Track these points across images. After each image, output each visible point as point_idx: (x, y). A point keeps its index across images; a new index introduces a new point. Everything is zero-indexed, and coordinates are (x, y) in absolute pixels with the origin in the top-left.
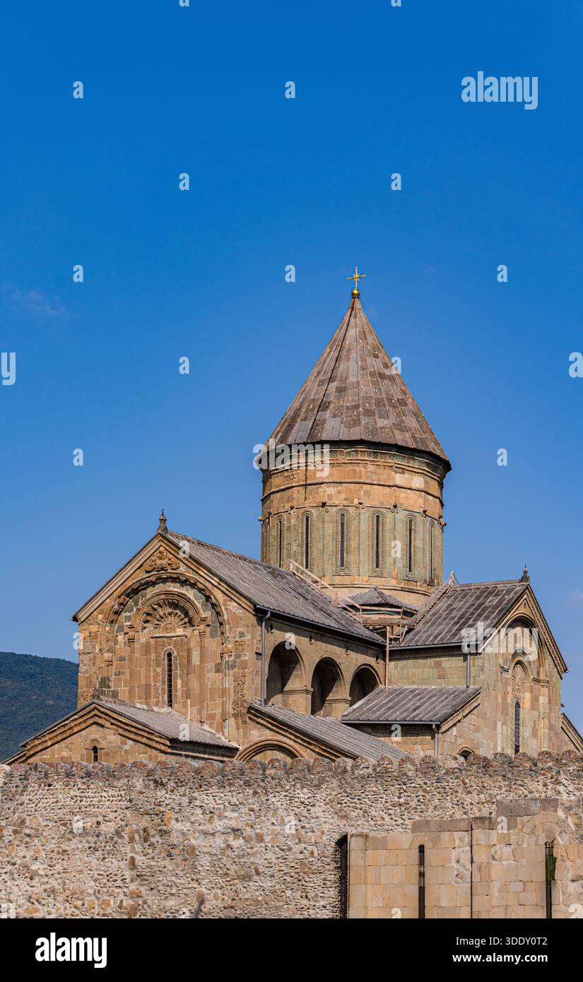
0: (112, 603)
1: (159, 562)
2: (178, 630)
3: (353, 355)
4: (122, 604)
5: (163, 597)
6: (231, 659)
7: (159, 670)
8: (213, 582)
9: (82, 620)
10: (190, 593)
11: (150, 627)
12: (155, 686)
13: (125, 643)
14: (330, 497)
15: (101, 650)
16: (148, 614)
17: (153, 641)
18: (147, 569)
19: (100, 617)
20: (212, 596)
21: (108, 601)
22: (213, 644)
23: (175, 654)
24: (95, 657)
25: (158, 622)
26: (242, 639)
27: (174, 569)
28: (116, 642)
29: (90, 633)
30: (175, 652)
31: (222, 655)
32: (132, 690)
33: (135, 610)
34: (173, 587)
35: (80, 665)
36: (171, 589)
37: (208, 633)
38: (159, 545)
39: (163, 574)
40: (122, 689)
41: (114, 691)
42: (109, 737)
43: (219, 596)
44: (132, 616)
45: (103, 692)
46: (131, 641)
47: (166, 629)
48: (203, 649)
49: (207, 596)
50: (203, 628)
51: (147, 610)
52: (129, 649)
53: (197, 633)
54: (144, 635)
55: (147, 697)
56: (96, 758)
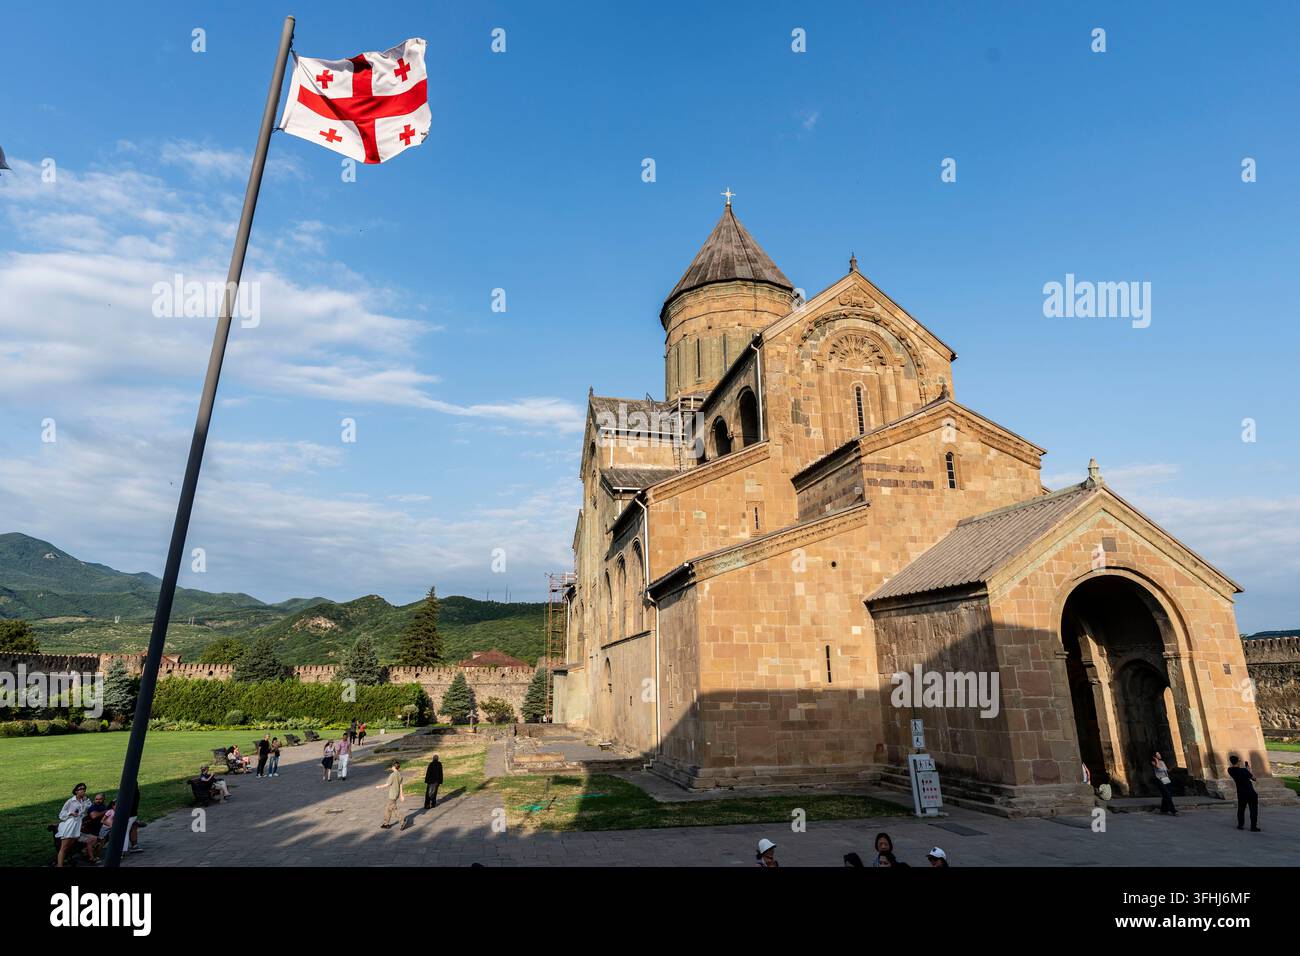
0: (802, 328)
1: (854, 297)
2: (864, 367)
4: (809, 331)
5: (851, 332)
7: (849, 402)
8: (909, 326)
9: (768, 338)
10: (882, 332)
11: (835, 360)
12: (846, 416)
13: (812, 369)
15: (791, 372)
16: (835, 346)
17: (840, 372)
18: (842, 302)
19: (788, 339)
20: (908, 340)
21: (797, 325)
22: (908, 385)
23: (865, 389)
24: (784, 378)
25: (842, 356)
27: (869, 308)
28: (802, 368)
29: (778, 353)
30: (865, 387)
31: (923, 395)
32: (824, 418)
33: (822, 339)
34: (861, 324)
35: (768, 384)
36: (861, 326)
37: (902, 373)
38: (852, 283)
39: (857, 310)
40: (813, 413)
41: (804, 416)
42: (965, 443)
43: (916, 340)
44: (820, 344)
45: (797, 414)
46: (820, 368)
47: (851, 364)
48: (898, 388)
49: (901, 339)
50: (897, 368)
51: (834, 342)
52: (817, 376)
53: (890, 371)
54: (832, 366)
55: (841, 427)
56: (950, 466)
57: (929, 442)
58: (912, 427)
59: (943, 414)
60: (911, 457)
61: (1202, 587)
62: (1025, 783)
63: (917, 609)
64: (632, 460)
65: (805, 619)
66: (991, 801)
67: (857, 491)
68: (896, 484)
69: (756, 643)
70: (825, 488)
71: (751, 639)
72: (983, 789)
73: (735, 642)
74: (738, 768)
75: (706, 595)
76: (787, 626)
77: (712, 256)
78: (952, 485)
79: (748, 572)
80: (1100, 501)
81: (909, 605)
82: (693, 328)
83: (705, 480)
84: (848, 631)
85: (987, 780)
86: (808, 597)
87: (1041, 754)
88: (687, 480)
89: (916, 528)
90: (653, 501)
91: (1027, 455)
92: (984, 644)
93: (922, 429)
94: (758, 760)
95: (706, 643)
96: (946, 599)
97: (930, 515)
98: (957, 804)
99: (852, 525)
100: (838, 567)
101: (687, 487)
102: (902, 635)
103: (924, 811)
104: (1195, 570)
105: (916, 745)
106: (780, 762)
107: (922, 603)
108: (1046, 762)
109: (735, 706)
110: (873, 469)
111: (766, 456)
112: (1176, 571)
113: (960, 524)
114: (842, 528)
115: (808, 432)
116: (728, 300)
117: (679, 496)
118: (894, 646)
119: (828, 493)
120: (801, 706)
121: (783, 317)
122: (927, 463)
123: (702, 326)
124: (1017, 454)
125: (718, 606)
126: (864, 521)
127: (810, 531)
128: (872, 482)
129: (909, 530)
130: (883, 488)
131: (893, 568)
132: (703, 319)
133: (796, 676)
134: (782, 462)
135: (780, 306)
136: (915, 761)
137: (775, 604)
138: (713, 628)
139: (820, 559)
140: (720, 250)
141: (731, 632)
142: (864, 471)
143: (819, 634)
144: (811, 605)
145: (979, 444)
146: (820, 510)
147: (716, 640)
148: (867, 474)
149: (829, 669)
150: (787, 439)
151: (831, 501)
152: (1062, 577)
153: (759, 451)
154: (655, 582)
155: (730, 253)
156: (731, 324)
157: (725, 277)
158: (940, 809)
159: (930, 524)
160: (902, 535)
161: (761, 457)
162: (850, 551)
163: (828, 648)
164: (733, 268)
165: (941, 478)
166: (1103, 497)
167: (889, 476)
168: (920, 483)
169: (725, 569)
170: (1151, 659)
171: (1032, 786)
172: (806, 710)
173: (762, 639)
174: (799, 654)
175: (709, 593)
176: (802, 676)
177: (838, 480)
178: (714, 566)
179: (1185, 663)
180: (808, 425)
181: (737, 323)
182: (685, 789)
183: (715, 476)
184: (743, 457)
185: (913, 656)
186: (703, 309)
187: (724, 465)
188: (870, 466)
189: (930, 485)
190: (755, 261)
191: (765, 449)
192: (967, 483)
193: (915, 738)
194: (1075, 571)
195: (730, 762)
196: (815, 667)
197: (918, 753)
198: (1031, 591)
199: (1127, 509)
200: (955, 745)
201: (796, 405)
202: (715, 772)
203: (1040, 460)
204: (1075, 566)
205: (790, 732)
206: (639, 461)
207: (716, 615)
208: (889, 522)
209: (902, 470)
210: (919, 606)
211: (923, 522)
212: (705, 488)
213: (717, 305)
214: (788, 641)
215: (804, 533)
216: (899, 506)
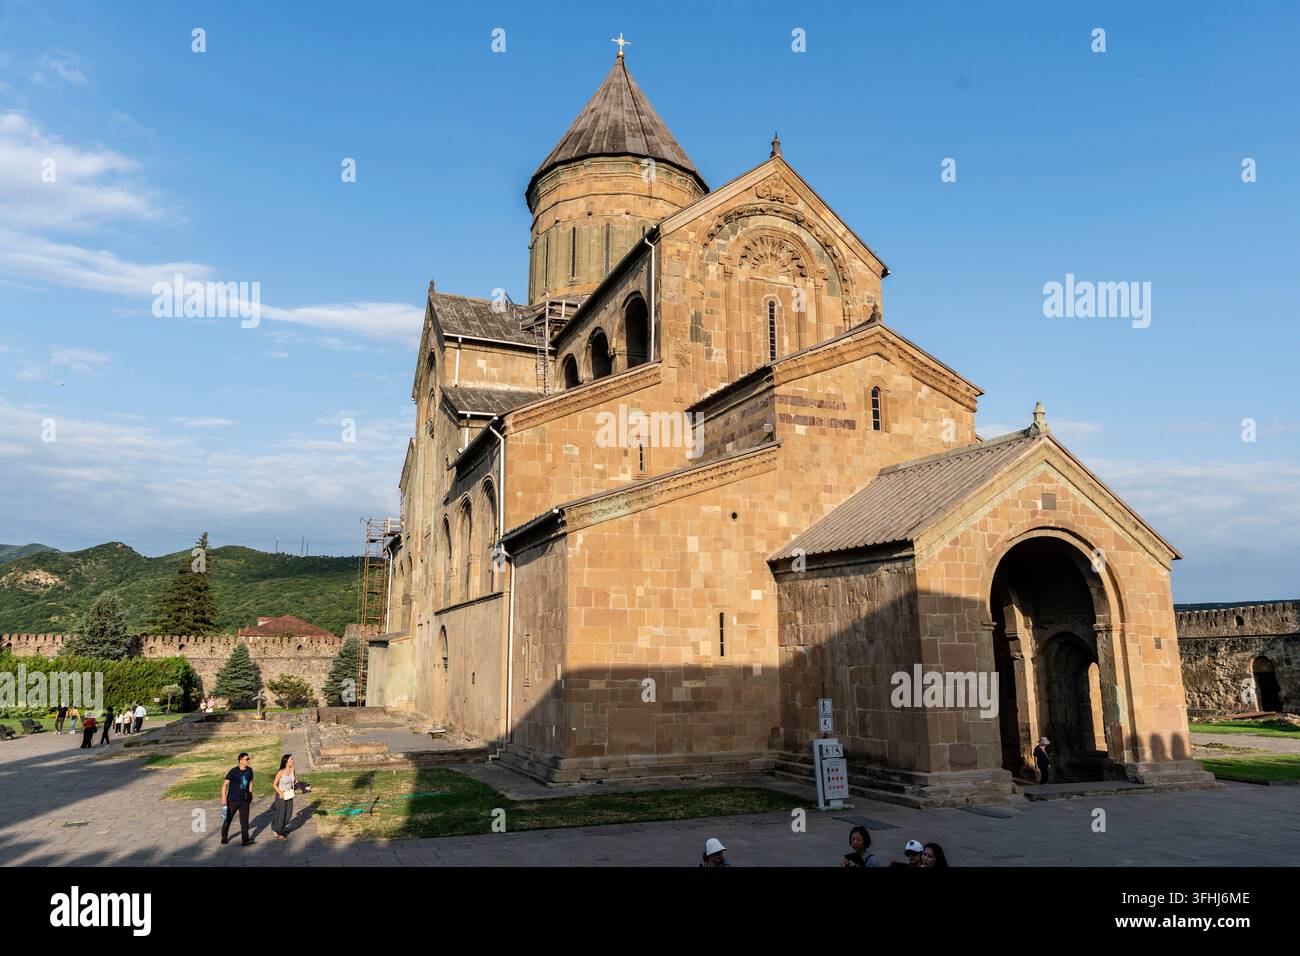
0: (708, 223)
1: (775, 190)
2: (781, 277)
5: (767, 233)
7: (760, 319)
8: (837, 231)
9: (667, 232)
10: (805, 236)
11: (747, 266)
12: (755, 337)
13: (718, 275)
15: (693, 277)
16: (747, 249)
17: (751, 282)
18: (759, 193)
19: (692, 235)
20: (834, 248)
21: (703, 218)
23: (780, 305)
24: (684, 284)
25: (755, 261)
26: (870, 304)
27: (792, 204)
28: (707, 273)
29: (679, 251)
30: (780, 302)
31: (846, 317)
32: (729, 336)
33: (733, 239)
34: (780, 223)
35: (663, 289)
36: (780, 226)
37: (825, 288)
38: (774, 170)
39: (777, 205)
40: (716, 332)
41: (706, 333)
42: (895, 377)
43: (843, 249)
44: (729, 245)
45: (697, 330)
46: (728, 275)
47: (766, 272)
48: (819, 306)
49: (826, 246)
50: (819, 281)
51: (747, 243)
52: (724, 284)
53: (811, 285)
54: (743, 273)
55: (749, 349)
56: (875, 404)
57: (853, 374)
58: (835, 353)
59: (872, 340)
60: (832, 390)
61: (1140, 552)
62: (939, 769)
63: (830, 570)
64: (482, 378)
65: (696, 582)
66: (901, 790)
67: (767, 428)
68: (813, 421)
69: (637, 608)
70: (727, 424)
71: (632, 604)
72: (893, 778)
73: (611, 607)
74: (608, 758)
75: (578, 549)
76: (674, 589)
77: (596, 121)
78: (876, 426)
79: (632, 522)
80: (1044, 451)
81: (821, 566)
82: (568, 212)
83: (580, 406)
84: (747, 595)
85: (897, 767)
86: (701, 554)
87: (960, 738)
88: (557, 405)
89: (832, 477)
90: (512, 429)
91: (962, 395)
92: (906, 612)
93: (847, 357)
94: (632, 748)
95: (576, 608)
96: (865, 560)
97: (849, 461)
98: (862, 794)
99: (758, 469)
100: (740, 519)
101: (556, 414)
102: (809, 601)
103: (827, 803)
104: (1135, 533)
105: (823, 728)
106: (659, 750)
107: (837, 564)
108: (963, 746)
109: (609, 684)
110: (786, 403)
111: (656, 380)
112: (1115, 532)
113: (883, 473)
114: (745, 472)
115: (709, 354)
116: (615, 180)
117: (547, 426)
118: (799, 615)
119: (730, 430)
120: (687, 684)
121: (683, 209)
122: (849, 398)
123: (580, 210)
124: (952, 393)
125: (592, 562)
126: (772, 465)
127: (709, 474)
128: (785, 418)
129: (824, 477)
130: (798, 427)
131: (803, 523)
132: (581, 201)
133: (683, 648)
134: (676, 388)
135: (680, 193)
136: (821, 746)
137: (662, 562)
138: (586, 590)
139: (718, 508)
140: (607, 115)
141: (606, 595)
142: (777, 404)
143: (713, 598)
144: (704, 564)
145: (911, 379)
146: (719, 450)
147: (588, 604)
148: (780, 408)
149: (722, 641)
150: (683, 361)
151: (733, 440)
152: (996, 537)
153: (648, 374)
154: (512, 532)
155: (620, 119)
156: (617, 211)
157: (612, 150)
158: (845, 801)
159: (848, 471)
160: (816, 483)
161: (650, 381)
162: (753, 500)
163: (722, 615)
164: (624, 139)
165: (864, 417)
166: (1047, 447)
167: (806, 412)
168: (840, 422)
169: (604, 518)
170: (1080, 632)
171: (948, 773)
172: (692, 688)
173: (644, 603)
174: (688, 622)
175: (582, 546)
176: (690, 648)
177: (743, 414)
178: (589, 514)
179: (1116, 636)
180: (708, 345)
181: (623, 211)
182: (544, 784)
183: (592, 402)
184: (628, 381)
185: (822, 625)
186: (582, 189)
187: (604, 389)
188: (784, 398)
189: (851, 424)
190: (651, 133)
191: (656, 371)
192: (893, 424)
193: (822, 720)
194: (1011, 531)
195: (600, 751)
196: (705, 639)
197: (825, 737)
198: (962, 553)
199: (1071, 462)
200: (863, 728)
201: (697, 318)
202: (580, 763)
203: (976, 401)
204: (1010, 526)
205: (673, 715)
206: (492, 380)
207: (589, 574)
208: (801, 467)
209: (821, 405)
210: (832, 567)
211: (841, 468)
212: (580, 416)
213: (601, 186)
214: (675, 607)
215: (702, 476)
216: (815, 448)
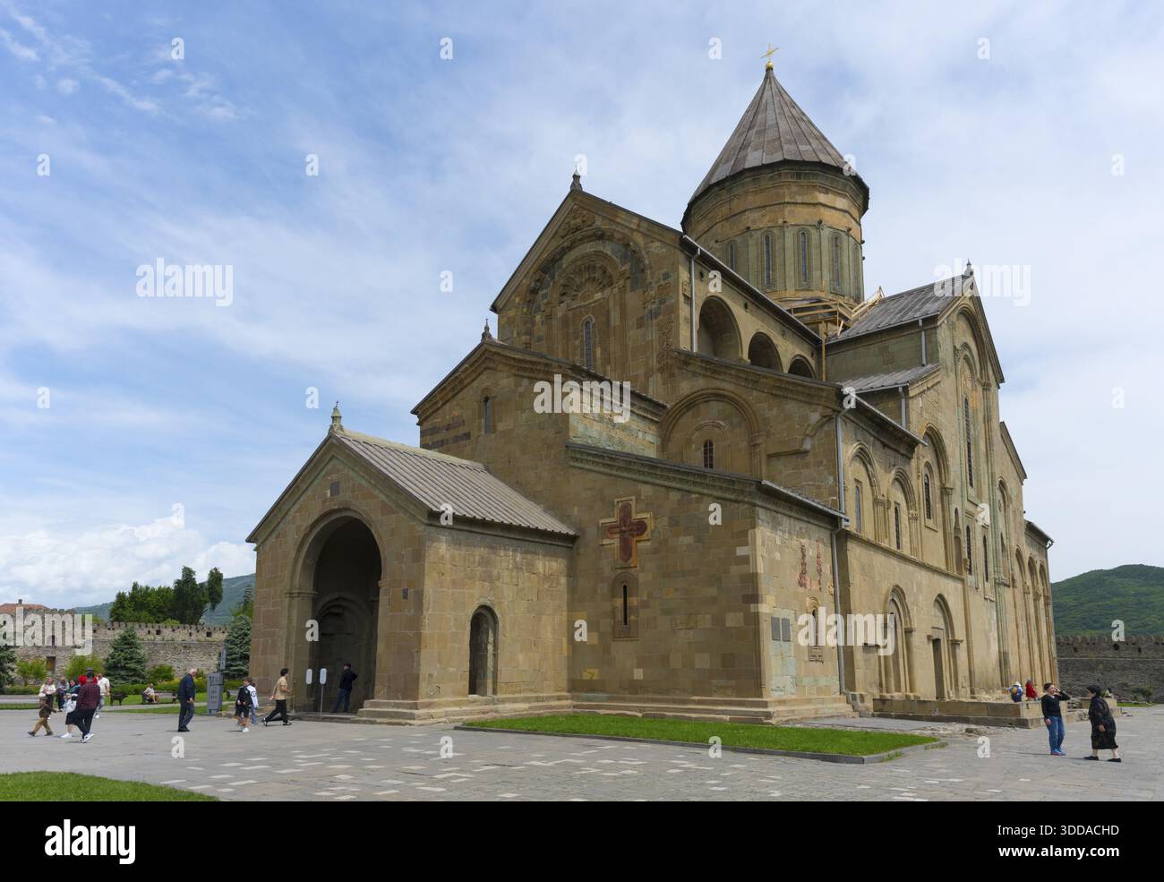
0: (528, 282)
1: (573, 222)
2: (596, 295)
3: (770, 107)
4: (538, 280)
5: (579, 263)
6: (654, 306)
7: (577, 342)
9: (500, 308)
10: (608, 249)
11: (567, 300)
13: (542, 321)
14: (754, 221)
15: (518, 334)
16: (564, 286)
17: (570, 314)
18: (563, 234)
19: (518, 300)
21: (524, 281)
22: (633, 299)
23: (594, 322)
25: (575, 293)
26: (666, 282)
27: (590, 226)
28: (533, 323)
29: (508, 318)
30: (594, 320)
33: (551, 284)
34: (589, 248)
36: (588, 250)
37: (627, 287)
39: (578, 235)
42: (500, 381)
44: (550, 291)
46: (549, 317)
47: (583, 298)
49: (625, 246)
50: (621, 283)
51: (563, 282)
52: (546, 327)
53: (616, 290)
56: (486, 411)
57: (471, 392)
58: (457, 382)
59: (483, 358)
60: (455, 411)
61: (402, 513)
68: (442, 442)
78: (486, 430)
110: (426, 435)
112: (382, 500)
122: (467, 415)
165: (477, 426)
167: (439, 436)
168: (460, 437)
189: (468, 436)
192: (499, 424)
209: (448, 427)
